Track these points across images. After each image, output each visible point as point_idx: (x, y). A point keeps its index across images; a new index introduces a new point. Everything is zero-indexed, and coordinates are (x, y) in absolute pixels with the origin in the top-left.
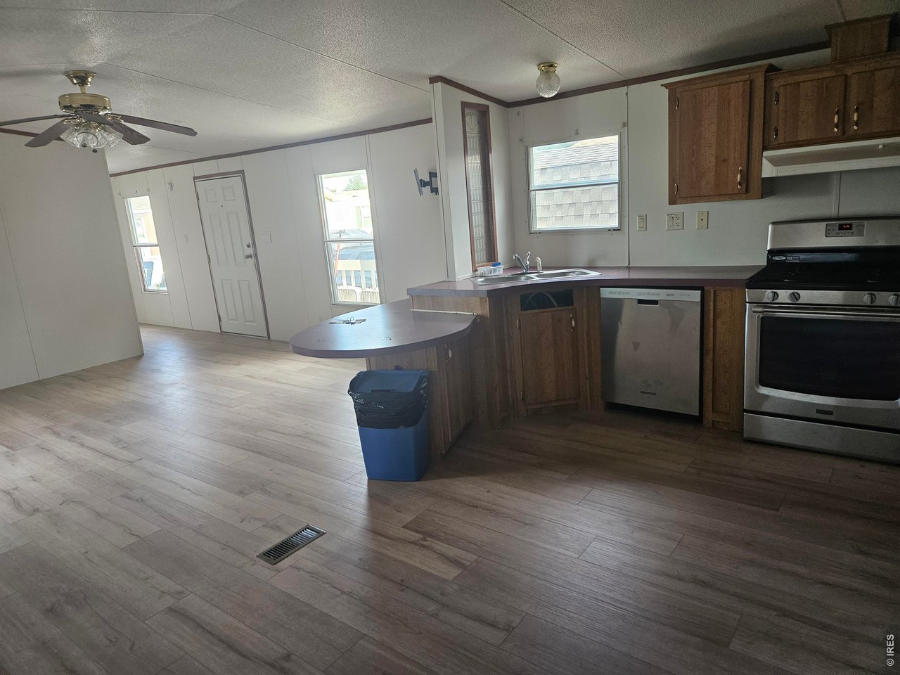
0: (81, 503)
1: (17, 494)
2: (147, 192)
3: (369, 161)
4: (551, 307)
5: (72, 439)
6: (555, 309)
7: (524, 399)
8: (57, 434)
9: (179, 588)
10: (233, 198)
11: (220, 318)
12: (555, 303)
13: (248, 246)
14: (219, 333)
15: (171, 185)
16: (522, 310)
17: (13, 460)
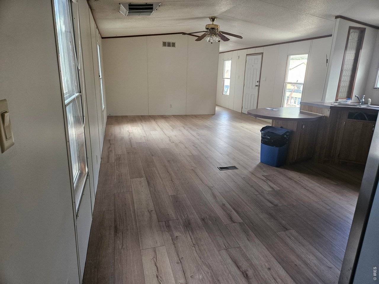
0: (183, 144)
1: (171, 138)
2: (231, 59)
3: (310, 51)
4: (364, 120)
5: (187, 130)
6: (366, 121)
7: (339, 156)
8: (184, 128)
9: (196, 167)
10: (257, 63)
11: (242, 107)
12: (367, 119)
13: (258, 82)
14: (240, 113)
15: (239, 57)
16: (348, 118)
17: (172, 130)
